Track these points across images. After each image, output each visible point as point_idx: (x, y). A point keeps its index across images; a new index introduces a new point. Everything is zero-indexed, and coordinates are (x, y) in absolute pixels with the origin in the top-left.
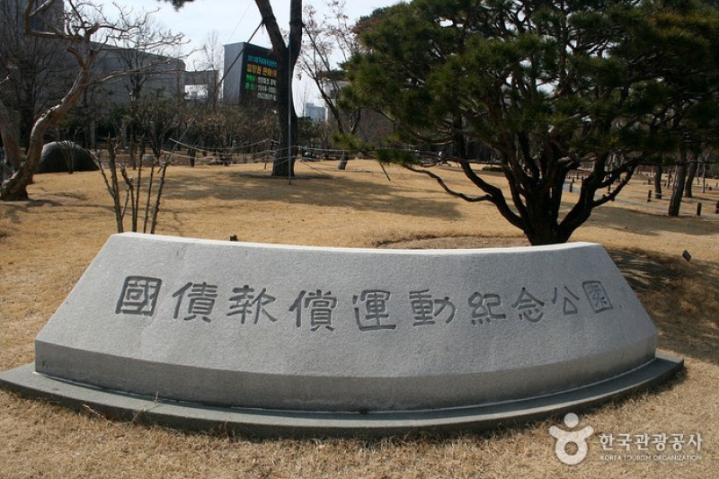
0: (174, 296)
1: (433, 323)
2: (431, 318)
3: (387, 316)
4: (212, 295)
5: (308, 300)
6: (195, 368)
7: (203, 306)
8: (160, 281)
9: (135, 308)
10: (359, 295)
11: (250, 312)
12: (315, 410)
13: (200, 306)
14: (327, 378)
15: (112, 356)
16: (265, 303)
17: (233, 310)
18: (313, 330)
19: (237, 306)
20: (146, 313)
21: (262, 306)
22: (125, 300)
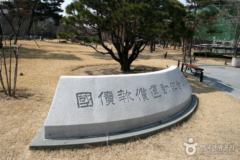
0: (99, 97)
1: (167, 93)
2: (166, 92)
3: (158, 93)
4: (111, 95)
5: (139, 92)
6: (117, 121)
7: (111, 99)
8: (90, 93)
9: (86, 105)
10: (151, 88)
11: (126, 99)
12: (150, 125)
13: (109, 99)
14: (153, 114)
15: (85, 124)
16: (128, 95)
17: (121, 99)
18: (145, 101)
19: (121, 97)
20: (90, 106)
21: (128, 96)
22: (80, 102)
